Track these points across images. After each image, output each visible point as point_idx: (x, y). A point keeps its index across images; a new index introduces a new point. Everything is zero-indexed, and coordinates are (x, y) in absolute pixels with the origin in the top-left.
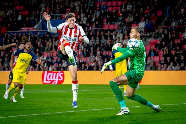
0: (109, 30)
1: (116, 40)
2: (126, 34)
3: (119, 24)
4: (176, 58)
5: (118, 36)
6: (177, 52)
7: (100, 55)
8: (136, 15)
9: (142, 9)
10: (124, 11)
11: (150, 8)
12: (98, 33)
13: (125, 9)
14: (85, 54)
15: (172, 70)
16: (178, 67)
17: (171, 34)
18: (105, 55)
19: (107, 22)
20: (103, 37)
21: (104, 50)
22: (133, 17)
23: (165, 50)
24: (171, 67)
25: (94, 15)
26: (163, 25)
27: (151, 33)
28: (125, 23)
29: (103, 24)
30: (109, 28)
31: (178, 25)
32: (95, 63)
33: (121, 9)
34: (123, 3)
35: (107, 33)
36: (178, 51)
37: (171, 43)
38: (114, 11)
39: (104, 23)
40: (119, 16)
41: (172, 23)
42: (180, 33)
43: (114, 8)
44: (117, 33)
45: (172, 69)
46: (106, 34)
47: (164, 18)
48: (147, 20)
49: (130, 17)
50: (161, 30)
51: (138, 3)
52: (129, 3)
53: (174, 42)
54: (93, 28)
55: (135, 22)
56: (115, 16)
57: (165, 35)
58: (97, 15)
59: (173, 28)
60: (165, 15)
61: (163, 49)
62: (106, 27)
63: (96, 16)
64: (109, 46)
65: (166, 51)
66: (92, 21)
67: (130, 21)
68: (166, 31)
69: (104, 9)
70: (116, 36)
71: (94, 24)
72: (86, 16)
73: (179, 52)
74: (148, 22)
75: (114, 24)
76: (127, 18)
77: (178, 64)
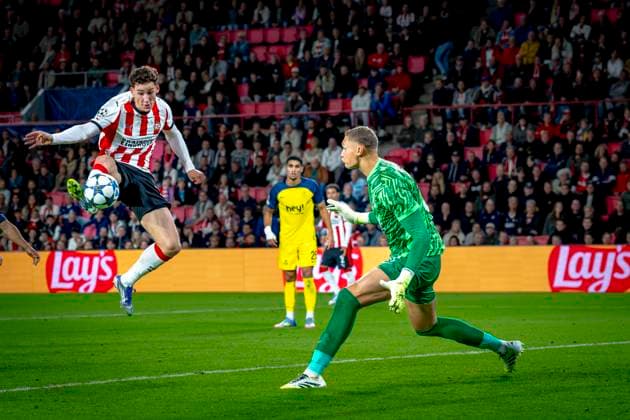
0: (256, 119)
1: (281, 150)
2: (311, 132)
3: (290, 99)
4: (469, 206)
5: (285, 137)
6: (474, 189)
7: (230, 199)
8: (344, 70)
9: (360, 52)
10: (303, 58)
11: (385, 51)
12: (223, 128)
13: (307, 53)
14: (182, 197)
15: (458, 244)
16: (476, 234)
17: (454, 130)
18: (245, 200)
19: (251, 95)
20: (239, 143)
21: (243, 183)
22: (332, 76)
23: (434, 182)
24: (454, 237)
25: (208, 73)
26: (428, 103)
27: (390, 129)
28: (307, 96)
29: (238, 100)
30: (256, 112)
31: (477, 101)
32: (215, 223)
33: (295, 52)
34: (303, 35)
35: (250, 127)
36: (476, 185)
37: (455, 159)
38: (272, 60)
39: (243, 99)
40: (290, 76)
41: (456, 94)
42: (483, 128)
43: (272, 50)
44: (282, 128)
45: (458, 241)
46: (248, 133)
47: (430, 80)
48: (378, 88)
49: (324, 78)
50: (422, 120)
51: (349, 35)
52: (320, 34)
53: (462, 155)
54: (207, 114)
55: (339, 95)
56: (275, 76)
57: (435, 133)
58: (220, 74)
59: (461, 111)
60: (435, 72)
61: (428, 177)
62: (249, 112)
63: (215, 75)
64: (258, 171)
65: (438, 186)
66: (202, 92)
67: (324, 89)
68: (437, 120)
69: (239, 55)
70: (279, 137)
71: (210, 100)
72: (185, 76)
73: (479, 188)
74: (382, 94)
75: (273, 100)
76: (314, 79)
77: (476, 226)
